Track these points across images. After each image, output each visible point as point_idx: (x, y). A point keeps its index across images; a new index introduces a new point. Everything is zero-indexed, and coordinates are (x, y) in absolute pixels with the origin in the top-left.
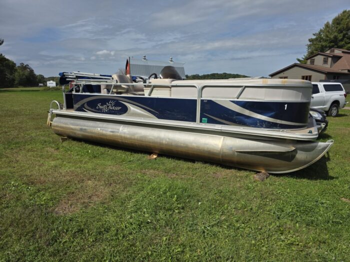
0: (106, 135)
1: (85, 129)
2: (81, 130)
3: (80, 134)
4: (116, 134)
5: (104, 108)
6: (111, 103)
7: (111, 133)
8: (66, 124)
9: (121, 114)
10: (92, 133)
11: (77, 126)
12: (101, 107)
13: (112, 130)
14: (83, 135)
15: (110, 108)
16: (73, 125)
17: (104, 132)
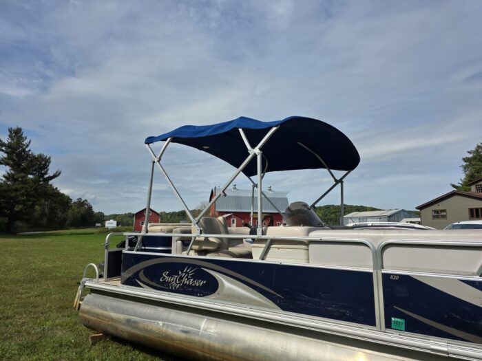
0: (172, 339)
1: (135, 322)
2: (128, 321)
3: (125, 330)
4: (193, 337)
5: (173, 280)
6: (186, 273)
7: (184, 335)
8: (104, 308)
9: (204, 295)
10: (147, 330)
11: (123, 313)
12: (168, 279)
13: (186, 328)
14: (129, 333)
15: (185, 281)
16: (115, 312)
17: (170, 331)
